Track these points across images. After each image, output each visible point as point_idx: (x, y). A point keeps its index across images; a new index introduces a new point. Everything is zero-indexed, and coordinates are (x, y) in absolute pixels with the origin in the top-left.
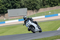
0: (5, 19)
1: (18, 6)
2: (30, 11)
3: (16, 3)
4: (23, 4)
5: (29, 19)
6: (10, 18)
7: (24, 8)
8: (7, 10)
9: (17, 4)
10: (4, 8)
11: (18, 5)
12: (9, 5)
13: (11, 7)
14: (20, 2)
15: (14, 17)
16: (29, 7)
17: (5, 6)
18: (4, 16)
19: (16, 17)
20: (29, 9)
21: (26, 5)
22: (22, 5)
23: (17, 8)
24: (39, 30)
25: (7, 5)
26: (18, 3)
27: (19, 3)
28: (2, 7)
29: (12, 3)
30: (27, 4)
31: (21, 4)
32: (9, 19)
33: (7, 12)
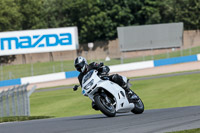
0: (108, 59)
1: (154, 16)
2: (192, 32)
3: (147, 4)
4: (171, 9)
5: (93, 67)
6: (126, 55)
7: (174, 21)
8: (115, 28)
9: (148, 9)
10: (107, 21)
11: (152, 13)
12: (122, 13)
13: (129, 18)
14: (161, 4)
15: (140, 54)
16: (188, 20)
17: (108, 15)
18: (105, 50)
19: (147, 53)
20: (188, 27)
21: (179, 13)
22: (165, 13)
23: (150, 21)
24: (132, 105)
25: (116, 14)
26: (152, 5)
27: (156, 7)
28: (99, 19)
29: (133, 5)
30: (182, 9)
31: (162, 9)
32: (122, 57)
33: (115, 37)
